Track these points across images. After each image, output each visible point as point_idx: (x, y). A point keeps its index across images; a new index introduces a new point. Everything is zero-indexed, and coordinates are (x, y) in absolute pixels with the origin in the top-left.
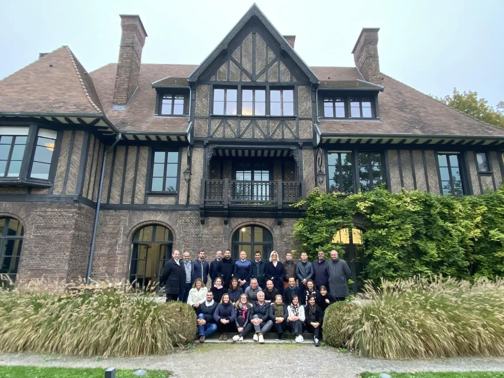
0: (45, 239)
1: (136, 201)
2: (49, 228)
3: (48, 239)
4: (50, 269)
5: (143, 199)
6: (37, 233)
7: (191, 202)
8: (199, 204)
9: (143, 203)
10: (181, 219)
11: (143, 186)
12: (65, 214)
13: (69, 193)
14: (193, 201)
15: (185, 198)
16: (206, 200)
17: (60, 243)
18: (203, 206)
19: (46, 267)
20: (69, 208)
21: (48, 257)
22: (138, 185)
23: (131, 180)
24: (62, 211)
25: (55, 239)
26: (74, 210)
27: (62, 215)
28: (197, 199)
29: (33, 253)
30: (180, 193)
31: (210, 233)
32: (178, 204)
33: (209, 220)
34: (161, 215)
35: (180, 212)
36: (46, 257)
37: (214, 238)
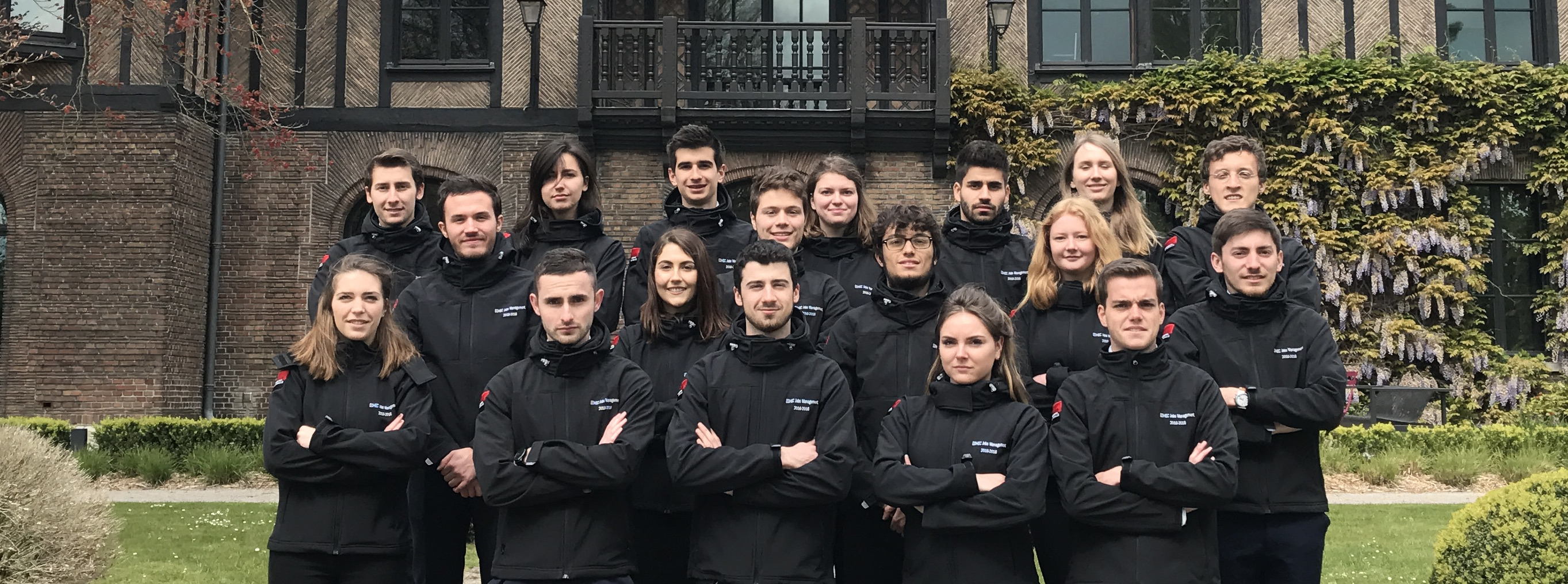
0: (77, 232)
1: (352, 98)
2: (90, 197)
3: (88, 233)
4: (106, 327)
5: (373, 91)
6: (51, 215)
7: (546, 101)
8: (573, 105)
9: (376, 104)
10: (512, 161)
11: (373, 45)
12: (136, 151)
13: (141, 77)
14: (553, 95)
15: (522, 86)
16: (597, 94)
17: (130, 244)
18: (588, 117)
19: (93, 322)
20: (148, 129)
21: (95, 292)
22: (353, 39)
23: (329, 23)
24: (126, 140)
25: (112, 233)
26: (161, 137)
27: (126, 153)
28: (564, 90)
29: (46, 279)
30: (505, 66)
31: (617, 207)
32: (500, 107)
33: (612, 165)
34: (440, 146)
35: (506, 136)
36: (89, 292)
37: (629, 225)
